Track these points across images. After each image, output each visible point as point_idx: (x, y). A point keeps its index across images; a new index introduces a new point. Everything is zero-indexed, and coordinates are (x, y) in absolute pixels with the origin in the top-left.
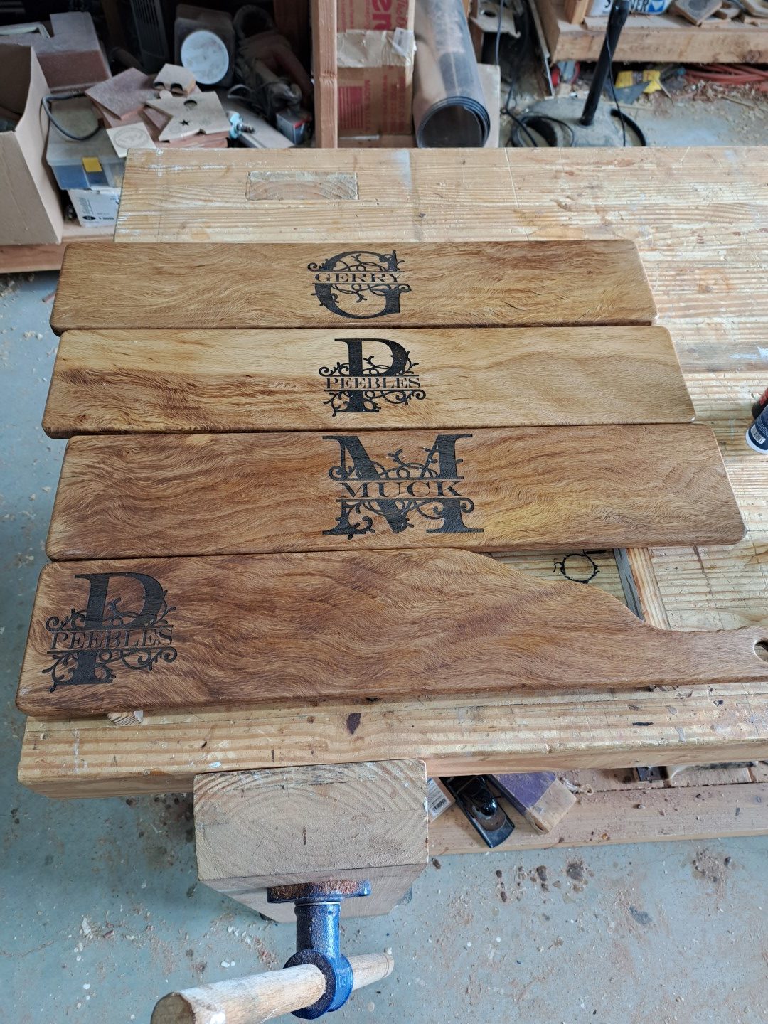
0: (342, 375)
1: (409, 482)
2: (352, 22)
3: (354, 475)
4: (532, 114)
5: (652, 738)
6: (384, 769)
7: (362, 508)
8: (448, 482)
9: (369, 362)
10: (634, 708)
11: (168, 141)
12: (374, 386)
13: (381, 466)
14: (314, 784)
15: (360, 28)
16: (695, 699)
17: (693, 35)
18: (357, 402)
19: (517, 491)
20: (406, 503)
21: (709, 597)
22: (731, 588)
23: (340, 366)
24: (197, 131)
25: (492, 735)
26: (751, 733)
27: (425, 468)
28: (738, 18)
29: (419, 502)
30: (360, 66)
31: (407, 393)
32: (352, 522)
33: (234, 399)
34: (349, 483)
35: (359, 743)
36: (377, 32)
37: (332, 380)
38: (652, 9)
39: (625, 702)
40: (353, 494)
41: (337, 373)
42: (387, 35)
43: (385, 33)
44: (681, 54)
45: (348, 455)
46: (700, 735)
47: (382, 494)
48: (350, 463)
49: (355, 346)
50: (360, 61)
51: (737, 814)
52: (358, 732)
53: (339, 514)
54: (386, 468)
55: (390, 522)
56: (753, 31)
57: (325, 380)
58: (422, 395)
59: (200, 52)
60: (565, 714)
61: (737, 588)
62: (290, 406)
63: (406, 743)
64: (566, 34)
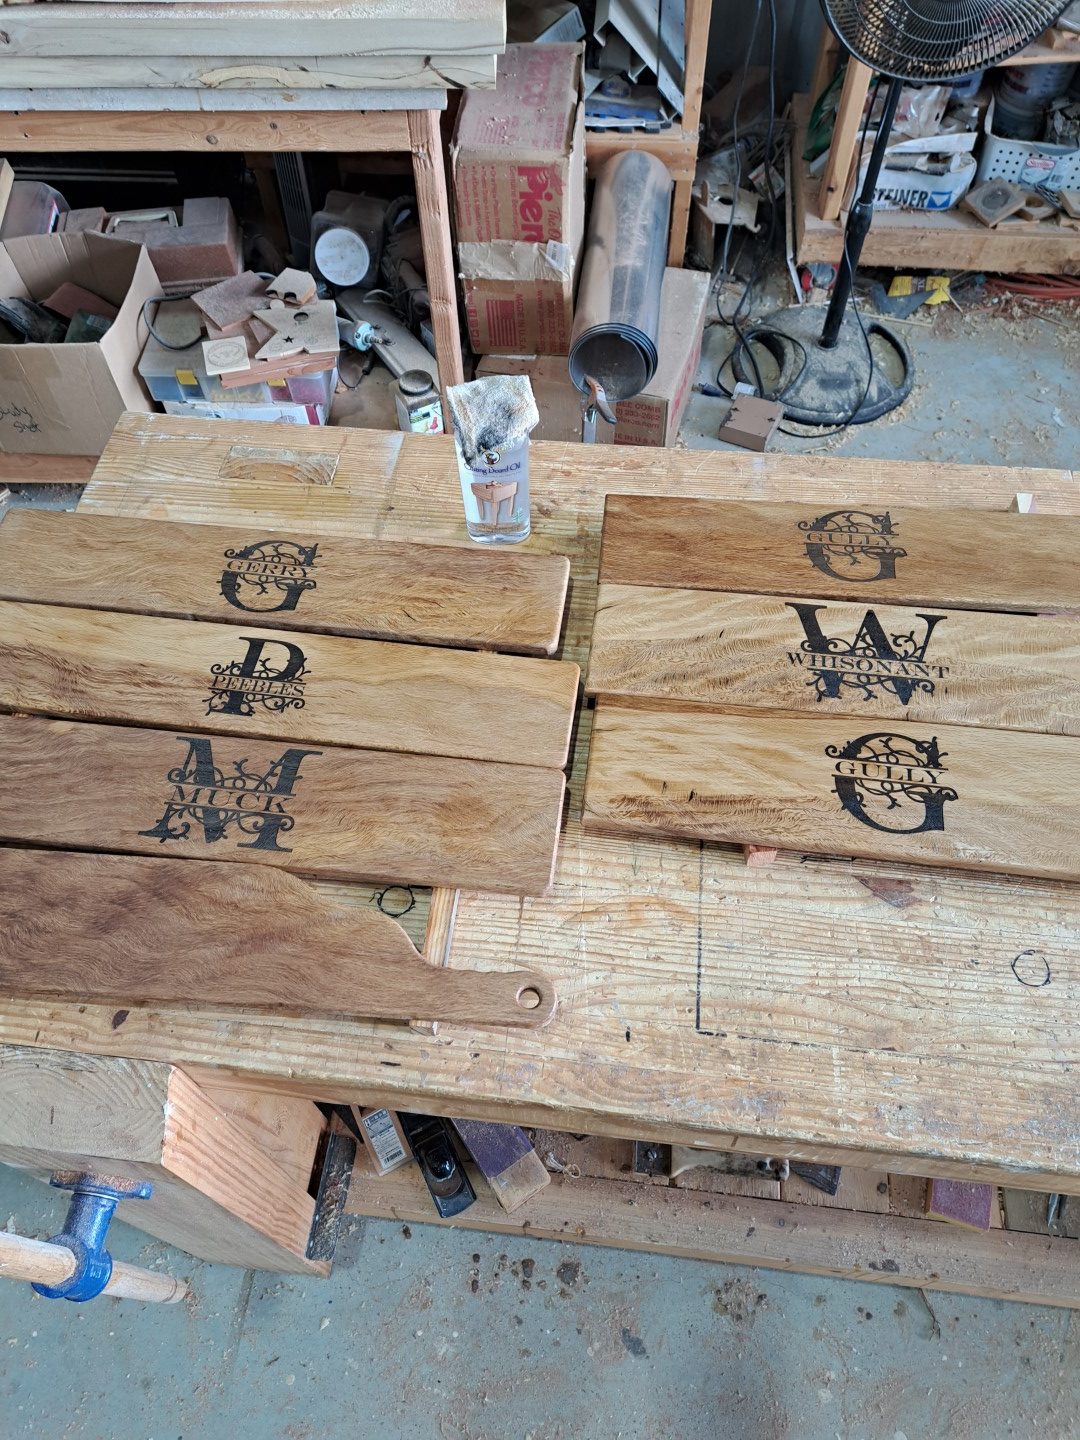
0: (232, 674)
1: (241, 793)
2: (498, 232)
3: (191, 780)
4: (764, 327)
5: (394, 1079)
6: (133, 1067)
7: (185, 813)
8: (279, 798)
9: (263, 665)
10: (389, 1047)
11: (265, 360)
12: (258, 689)
13: (220, 773)
14: (66, 1069)
15: (507, 239)
16: (453, 1048)
17: (986, 239)
18: (235, 703)
19: (341, 816)
20: (230, 813)
21: (514, 949)
22: (540, 943)
23: (234, 665)
24: (300, 349)
25: (243, 1052)
26: (493, 1090)
27: (263, 781)
28: (1054, 218)
29: (242, 815)
30: (509, 278)
31: (287, 701)
32: (170, 826)
33: (121, 687)
34: (183, 786)
35: (117, 1038)
36: (528, 244)
37: (220, 678)
38: (932, 204)
39: (382, 1040)
40: (183, 798)
41: (228, 672)
42: (539, 247)
43: (536, 245)
44: (971, 261)
45: (194, 757)
46: (442, 1084)
47: (210, 802)
48: (192, 766)
49: (256, 645)
50: (509, 273)
51: (748, 1235)
52: (120, 1028)
53: (161, 816)
54: (225, 776)
55: (207, 830)
56: (1072, 236)
57: (213, 677)
58: (299, 703)
59: (336, 251)
60: (320, 1042)
61: (545, 944)
62: (169, 700)
63: (160, 1046)
64: (813, 232)
